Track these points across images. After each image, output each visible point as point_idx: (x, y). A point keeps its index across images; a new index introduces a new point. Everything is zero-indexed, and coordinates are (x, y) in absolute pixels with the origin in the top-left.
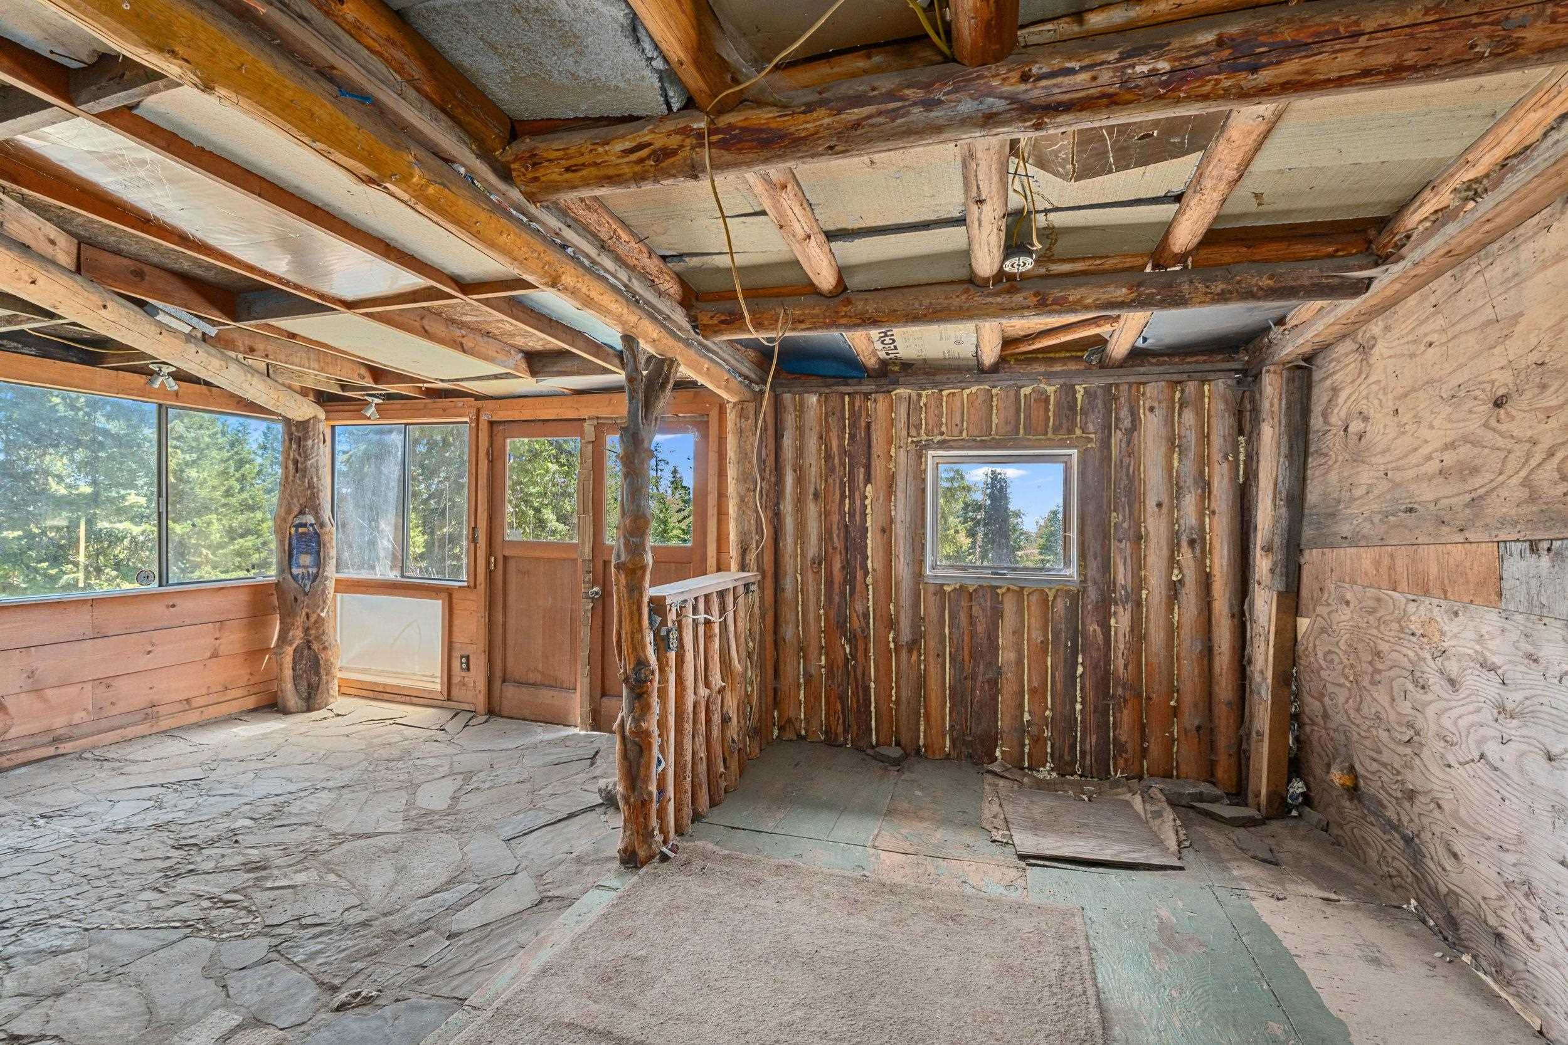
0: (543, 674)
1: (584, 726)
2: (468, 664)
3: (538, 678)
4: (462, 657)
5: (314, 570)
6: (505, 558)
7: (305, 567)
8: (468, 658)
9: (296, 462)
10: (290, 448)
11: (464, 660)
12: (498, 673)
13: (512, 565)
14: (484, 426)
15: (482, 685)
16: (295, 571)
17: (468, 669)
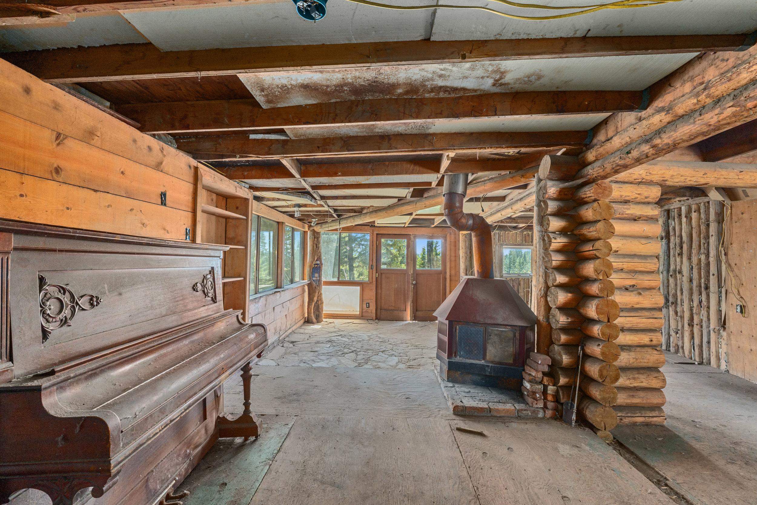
0: (394, 307)
1: (410, 320)
2: (369, 305)
3: (393, 308)
4: (367, 303)
5: (318, 278)
6: (381, 274)
7: (317, 277)
8: (369, 303)
9: (316, 245)
10: (314, 240)
11: (368, 304)
12: (379, 307)
13: (383, 276)
14: (375, 235)
15: (374, 311)
16: (314, 279)
17: (369, 307)
